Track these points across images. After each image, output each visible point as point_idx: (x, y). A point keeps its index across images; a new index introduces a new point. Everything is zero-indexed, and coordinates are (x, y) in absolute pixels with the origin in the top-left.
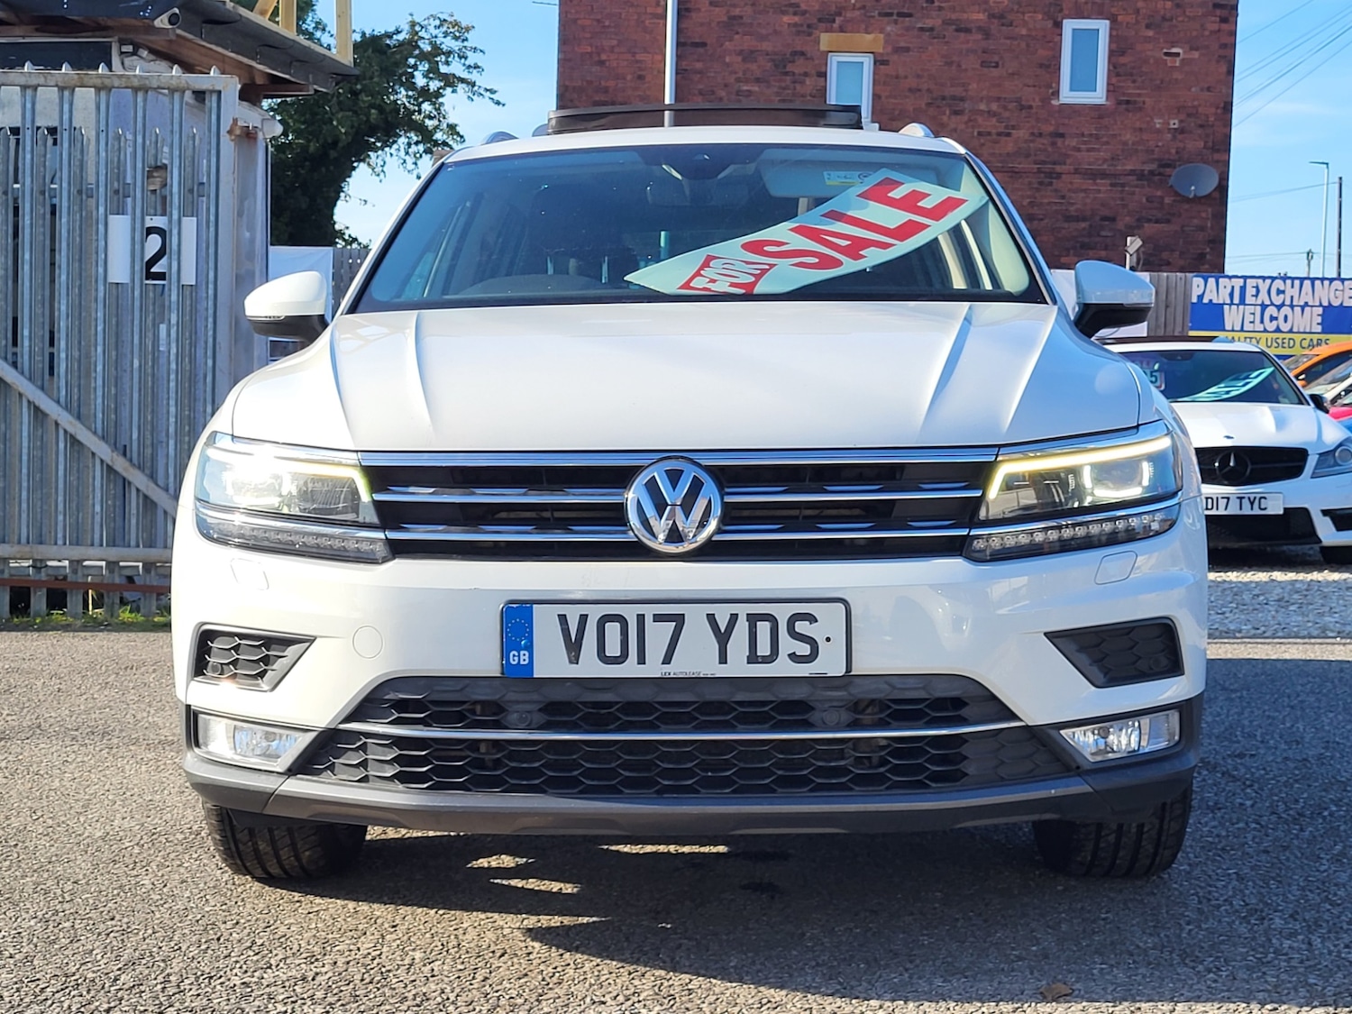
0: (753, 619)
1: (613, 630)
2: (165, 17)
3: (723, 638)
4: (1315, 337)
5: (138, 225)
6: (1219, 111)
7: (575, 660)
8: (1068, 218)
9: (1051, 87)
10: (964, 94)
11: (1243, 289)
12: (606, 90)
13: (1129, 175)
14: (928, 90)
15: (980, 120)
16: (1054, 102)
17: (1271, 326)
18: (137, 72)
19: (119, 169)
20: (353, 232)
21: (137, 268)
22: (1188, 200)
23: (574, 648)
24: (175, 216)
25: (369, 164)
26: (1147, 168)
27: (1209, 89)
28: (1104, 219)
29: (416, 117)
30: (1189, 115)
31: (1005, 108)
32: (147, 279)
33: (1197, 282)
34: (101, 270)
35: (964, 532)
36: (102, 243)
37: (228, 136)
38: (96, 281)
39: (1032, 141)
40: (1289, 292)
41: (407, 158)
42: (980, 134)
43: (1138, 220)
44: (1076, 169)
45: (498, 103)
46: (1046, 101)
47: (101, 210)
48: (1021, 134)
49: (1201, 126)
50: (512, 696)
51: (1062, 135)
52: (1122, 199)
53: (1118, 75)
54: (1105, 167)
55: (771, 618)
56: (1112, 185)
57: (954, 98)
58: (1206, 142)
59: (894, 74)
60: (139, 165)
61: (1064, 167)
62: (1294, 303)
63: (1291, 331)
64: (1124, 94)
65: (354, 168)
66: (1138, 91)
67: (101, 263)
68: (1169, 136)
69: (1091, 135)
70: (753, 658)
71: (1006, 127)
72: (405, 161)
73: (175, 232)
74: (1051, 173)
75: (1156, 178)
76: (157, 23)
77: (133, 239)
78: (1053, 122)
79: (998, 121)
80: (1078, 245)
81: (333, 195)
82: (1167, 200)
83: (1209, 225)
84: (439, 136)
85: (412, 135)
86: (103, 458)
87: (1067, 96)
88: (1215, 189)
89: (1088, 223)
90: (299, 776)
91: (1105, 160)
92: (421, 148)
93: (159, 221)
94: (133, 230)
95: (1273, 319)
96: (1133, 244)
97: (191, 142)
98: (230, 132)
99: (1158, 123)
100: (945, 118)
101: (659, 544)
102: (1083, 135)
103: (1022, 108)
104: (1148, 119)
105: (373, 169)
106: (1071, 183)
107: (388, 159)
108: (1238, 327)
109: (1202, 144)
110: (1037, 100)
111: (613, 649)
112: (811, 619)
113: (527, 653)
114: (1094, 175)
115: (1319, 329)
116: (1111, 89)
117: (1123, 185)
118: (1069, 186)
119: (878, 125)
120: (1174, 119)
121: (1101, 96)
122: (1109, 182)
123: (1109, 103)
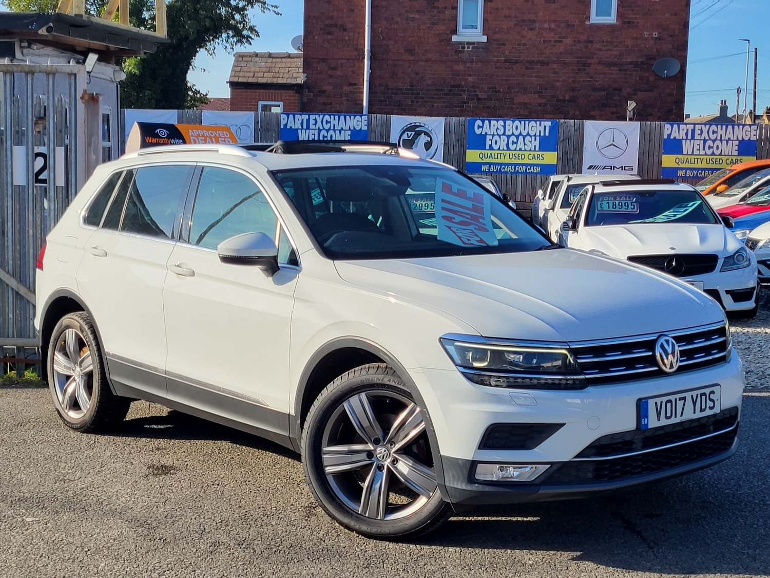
0: (701, 395)
1: (669, 405)
2: (44, 29)
4: (734, 158)
5: (30, 152)
6: (681, 27)
7: (659, 419)
8: (595, 89)
9: (586, 14)
10: (535, 19)
11: (693, 131)
12: (332, 18)
13: (629, 64)
14: (516, 17)
15: (545, 34)
16: (587, 23)
17: (709, 152)
18: (28, 63)
19: (19, 119)
20: (197, 88)
21: (30, 177)
22: (661, 78)
23: (659, 415)
24: (52, 147)
25: (206, 49)
26: (640, 60)
27: (675, 15)
28: (615, 89)
29: (232, 22)
30: (664, 30)
31: (559, 26)
32: (36, 183)
33: (667, 127)
34: (9, 178)
36: (9, 163)
37: (81, 100)
38: (7, 185)
39: (575, 45)
40: (720, 132)
41: (227, 45)
42: (544, 41)
43: (634, 90)
44: (599, 61)
45: (277, 14)
46: (582, 22)
47: (9, 143)
48: (568, 41)
49: (671, 36)
51: (591, 42)
52: (626, 78)
53: (623, 6)
54: (616, 60)
56: (620, 70)
57: (530, 21)
58: (673, 45)
59: (496, 7)
60: (30, 117)
61: (592, 60)
62: (723, 139)
63: (720, 155)
64: (627, 18)
65: (198, 52)
66: (635, 16)
67: (9, 174)
68: (653, 42)
69: (608, 41)
70: (702, 410)
71: (560, 37)
72: (226, 47)
73: (52, 156)
74: (584, 63)
75: (645, 66)
76: (40, 32)
77: (27, 160)
78: (586, 34)
79: (555, 34)
80: (600, 105)
81: (185, 67)
82: (652, 79)
83: (675, 92)
84: (245, 33)
85: (230, 32)
86: (13, 287)
87: (595, 19)
88: (678, 72)
89: (606, 92)
91: (616, 56)
92: (235, 39)
93: (42, 149)
94: (27, 155)
95: (710, 147)
96: (631, 105)
97: (60, 103)
98: (82, 98)
99: (646, 34)
100: (525, 33)
102: (603, 41)
103: (568, 26)
104: (641, 32)
105: (208, 52)
106: (596, 69)
107: (216, 46)
108: (690, 153)
109: (672, 46)
110: (577, 21)
111: (669, 413)
113: (647, 419)
114: (609, 64)
115: (736, 153)
116: (620, 15)
117: (626, 70)
118: (595, 71)
119: (486, 37)
120: (655, 32)
121: (613, 19)
122: (618, 68)
123: (618, 23)
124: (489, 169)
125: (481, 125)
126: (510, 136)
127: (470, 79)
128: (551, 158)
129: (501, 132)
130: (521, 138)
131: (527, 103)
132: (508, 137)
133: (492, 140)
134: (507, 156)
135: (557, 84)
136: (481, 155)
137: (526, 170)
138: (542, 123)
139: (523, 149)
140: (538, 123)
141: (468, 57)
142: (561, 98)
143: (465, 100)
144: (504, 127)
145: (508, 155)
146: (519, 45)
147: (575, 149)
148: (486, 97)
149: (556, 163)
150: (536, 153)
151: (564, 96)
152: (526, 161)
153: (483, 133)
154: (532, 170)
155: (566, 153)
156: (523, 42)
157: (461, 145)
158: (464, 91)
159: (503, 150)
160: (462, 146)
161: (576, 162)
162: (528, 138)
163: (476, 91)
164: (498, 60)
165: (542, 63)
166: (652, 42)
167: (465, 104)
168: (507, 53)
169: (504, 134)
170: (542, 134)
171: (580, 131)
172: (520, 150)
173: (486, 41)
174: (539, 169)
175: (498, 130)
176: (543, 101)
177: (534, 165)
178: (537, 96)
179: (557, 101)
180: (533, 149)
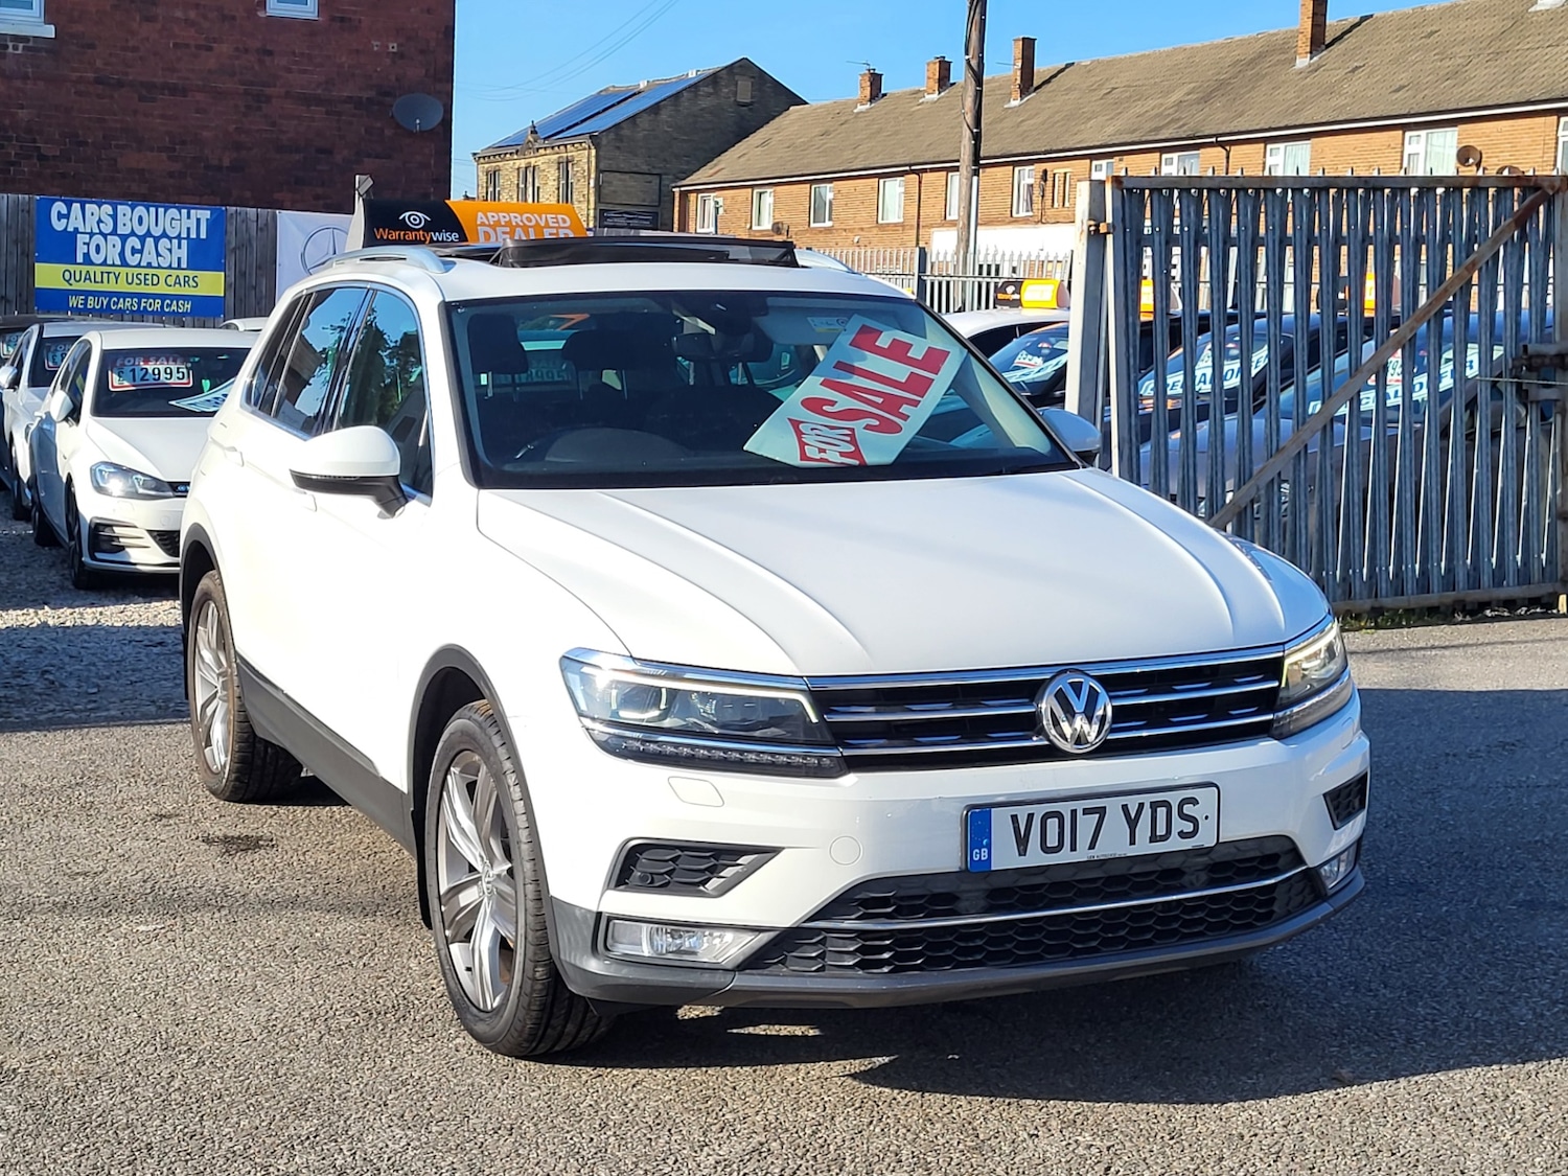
0: (1154, 806)
1: (1053, 823)
3: (1133, 823)
6: (441, 36)
7: (1023, 852)
8: (280, 149)
13: (345, 102)
15: (177, 30)
16: (261, 14)
22: (411, 134)
23: (1022, 842)
26: (365, 95)
27: (428, 11)
28: (321, 151)
30: (409, 39)
31: (205, 17)
35: (1270, 717)
39: (237, 58)
42: (175, 45)
43: (355, 154)
44: (287, 93)
46: (251, 13)
48: (225, 48)
49: (422, 52)
50: (964, 887)
51: (270, 53)
52: (339, 129)
54: (319, 91)
55: (1166, 804)
56: (327, 113)
58: (427, 71)
61: (272, 89)
64: (338, 10)
66: (354, 8)
69: (303, 54)
70: (1154, 838)
71: (207, 40)
74: (258, 95)
75: (375, 107)
78: (260, 37)
79: (197, 32)
80: (293, 180)
82: (388, 132)
83: (432, 162)
87: (275, 7)
88: (439, 124)
89: (302, 155)
90: (748, 971)
91: (319, 85)
96: (363, 183)
99: (376, 45)
100: (135, 26)
101: (1068, 747)
102: (294, 53)
103: (224, 18)
104: (365, 40)
106: (282, 108)
109: (423, 72)
110: (241, 10)
111: (1052, 841)
112: (1194, 801)
113: (986, 850)
114: (307, 100)
116: (324, 3)
117: (339, 114)
118: (280, 111)
119: (53, 27)
120: (392, 42)
121: (312, 10)
122: (324, 109)
123: (320, 19)
124: (85, 304)
125: (64, 211)
126: (127, 236)
127: (22, 114)
128: (212, 283)
129: (107, 228)
130: (150, 240)
131: (143, 170)
132: (124, 238)
133: (88, 244)
134: (122, 278)
135: (205, 134)
136: (67, 274)
137: (162, 307)
138: (192, 211)
139: (155, 264)
140: (184, 211)
141: (15, 68)
142: (216, 162)
143: (13, 159)
144: (114, 217)
145: (123, 276)
146: (124, 49)
147: (259, 267)
148: (58, 154)
149: (222, 295)
150: (182, 274)
151: (220, 160)
152: (162, 289)
153: (70, 229)
154: (174, 308)
155: (241, 275)
156: (131, 44)
157: (22, 253)
158: (9, 139)
159: (114, 265)
160: (26, 254)
161: (261, 292)
162: (164, 242)
163: (34, 141)
164: (81, 77)
165: (174, 90)
166: (388, 61)
167: (12, 165)
168: (99, 63)
169: (114, 232)
170: (193, 235)
171: (269, 231)
172: (149, 265)
173: (53, 36)
174: (189, 306)
175: (101, 225)
176: (176, 167)
177: (178, 297)
178: (164, 155)
179: (207, 167)
180: (175, 265)
